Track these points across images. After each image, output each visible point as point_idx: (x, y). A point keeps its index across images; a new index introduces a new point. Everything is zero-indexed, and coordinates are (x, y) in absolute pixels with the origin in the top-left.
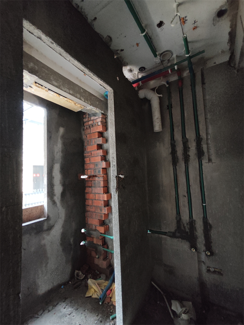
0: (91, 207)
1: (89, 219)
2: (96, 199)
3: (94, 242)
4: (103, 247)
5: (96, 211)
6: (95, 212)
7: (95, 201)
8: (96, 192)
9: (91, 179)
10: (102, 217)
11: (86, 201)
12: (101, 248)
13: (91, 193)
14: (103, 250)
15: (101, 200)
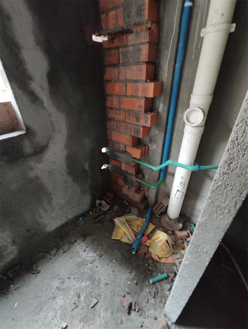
0: (117, 112)
1: (113, 133)
2: (128, 94)
3: (122, 169)
4: (137, 177)
5: (127, 121)
6: (124, 122)
7: (125, 99)
8: (129, 77)
9: (116, 43)
10: (138, 132)
11: (108, 98)
12: (134, 179)
13: (118, 80)
14: (137, 181)
15: (138, 97)
